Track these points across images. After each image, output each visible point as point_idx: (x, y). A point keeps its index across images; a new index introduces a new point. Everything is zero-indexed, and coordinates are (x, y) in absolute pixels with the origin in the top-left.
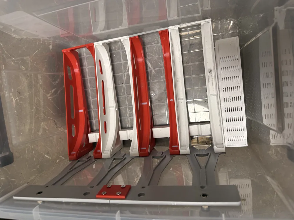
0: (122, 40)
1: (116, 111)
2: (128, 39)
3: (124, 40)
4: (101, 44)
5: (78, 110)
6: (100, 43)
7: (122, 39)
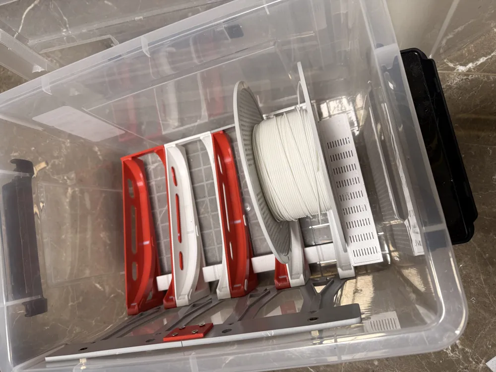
0: (201, 138)
1: (197, 238)
2: (209, 136)
3: (204, 138)
4: (174, 146)
5: (143, 241)
6: (173, 144)
7: (201, 136)
